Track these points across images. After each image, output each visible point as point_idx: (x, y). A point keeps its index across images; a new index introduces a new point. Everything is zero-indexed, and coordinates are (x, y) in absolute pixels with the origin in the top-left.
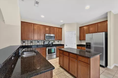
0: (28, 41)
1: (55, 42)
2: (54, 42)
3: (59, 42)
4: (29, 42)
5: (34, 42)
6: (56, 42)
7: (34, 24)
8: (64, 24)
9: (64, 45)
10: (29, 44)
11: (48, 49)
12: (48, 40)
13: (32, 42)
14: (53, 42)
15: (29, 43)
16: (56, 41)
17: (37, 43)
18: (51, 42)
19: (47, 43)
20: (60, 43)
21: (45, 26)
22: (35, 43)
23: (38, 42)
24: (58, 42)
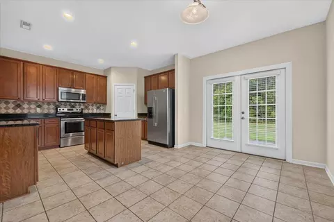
0: (7, 103)
1: (90, 107)
2: (86, 108)
3: (102, 108)
4: (11, 105)
5: (26, 106)
6: (93, 109)
7: (25, 62)
8: (111, 68)
9: (110, 114)
10: (11, 111)
11: (66, 123)
12: (68, 104)
13: (19, 106)
14: (82, 107)
15: (9, 108)
16: (92, 106)
17: (35, 109)
18: (77, 107)
19: (66, 110)
20: (102, 112)
21: (59, 70)
22: (29, 108)
23: (39, 106)
24: (98, 108)
